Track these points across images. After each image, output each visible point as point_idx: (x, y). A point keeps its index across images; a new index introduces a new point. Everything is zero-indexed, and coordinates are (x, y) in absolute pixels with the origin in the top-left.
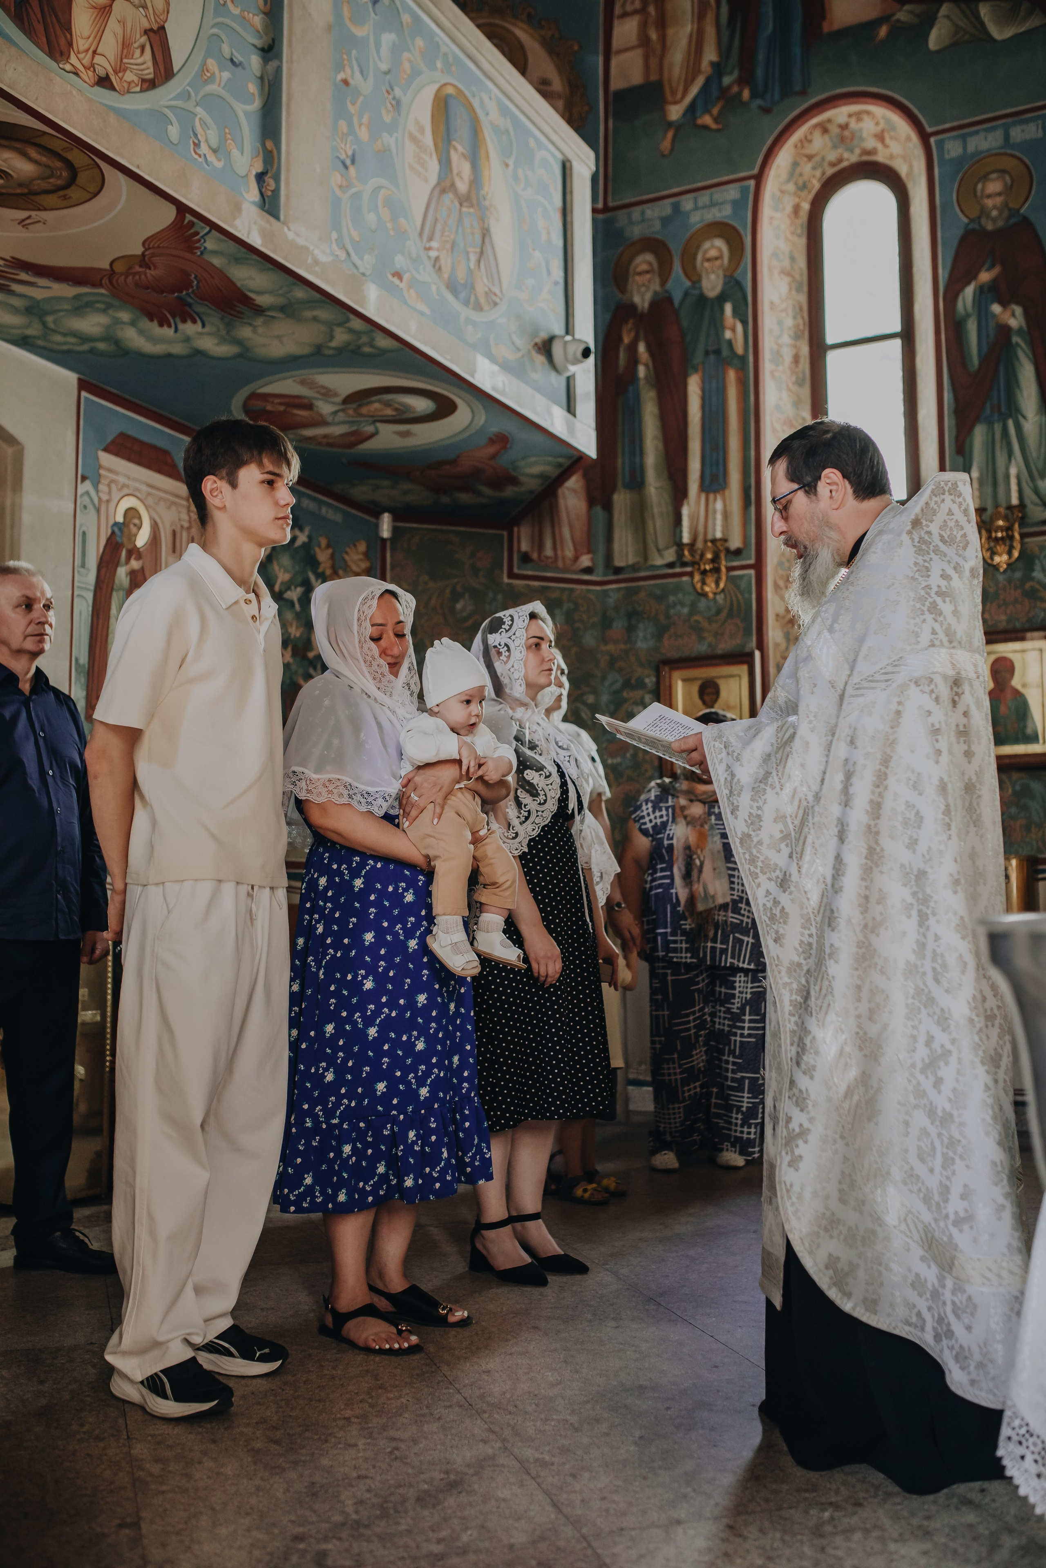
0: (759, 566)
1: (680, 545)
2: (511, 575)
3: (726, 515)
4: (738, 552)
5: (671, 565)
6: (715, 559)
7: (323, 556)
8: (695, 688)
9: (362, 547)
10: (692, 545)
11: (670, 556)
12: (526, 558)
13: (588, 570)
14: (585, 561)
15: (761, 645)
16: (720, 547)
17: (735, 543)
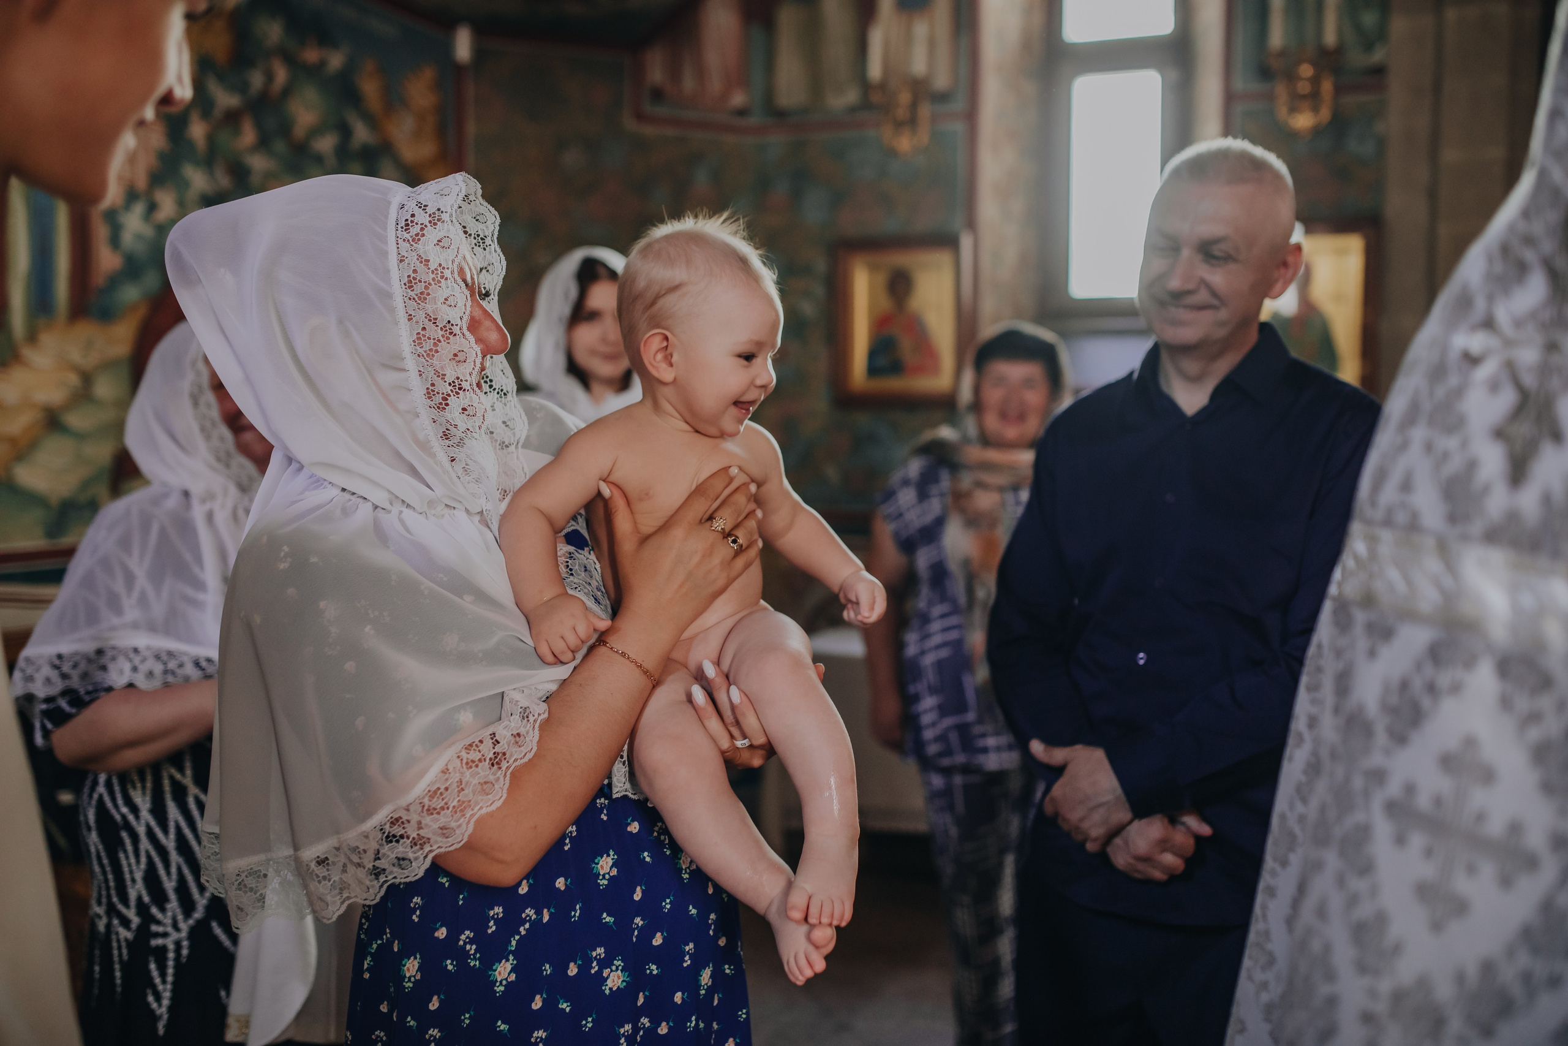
0: (971, 115)
1: (865, 85)
2: (640, 117)
3: (932, 43)
4: (942, 98)
5: (853, 110)
6: (914, 105)
7: (370, 88)
8: (881, 279)
9: (428, 74)
10: (883, 86)
11: (851, 96)
12: (658, 95)
13: (742, 112)
14: (738, 99)
15: (971, 224)
16: (920, 89)
17: (942, 81)
